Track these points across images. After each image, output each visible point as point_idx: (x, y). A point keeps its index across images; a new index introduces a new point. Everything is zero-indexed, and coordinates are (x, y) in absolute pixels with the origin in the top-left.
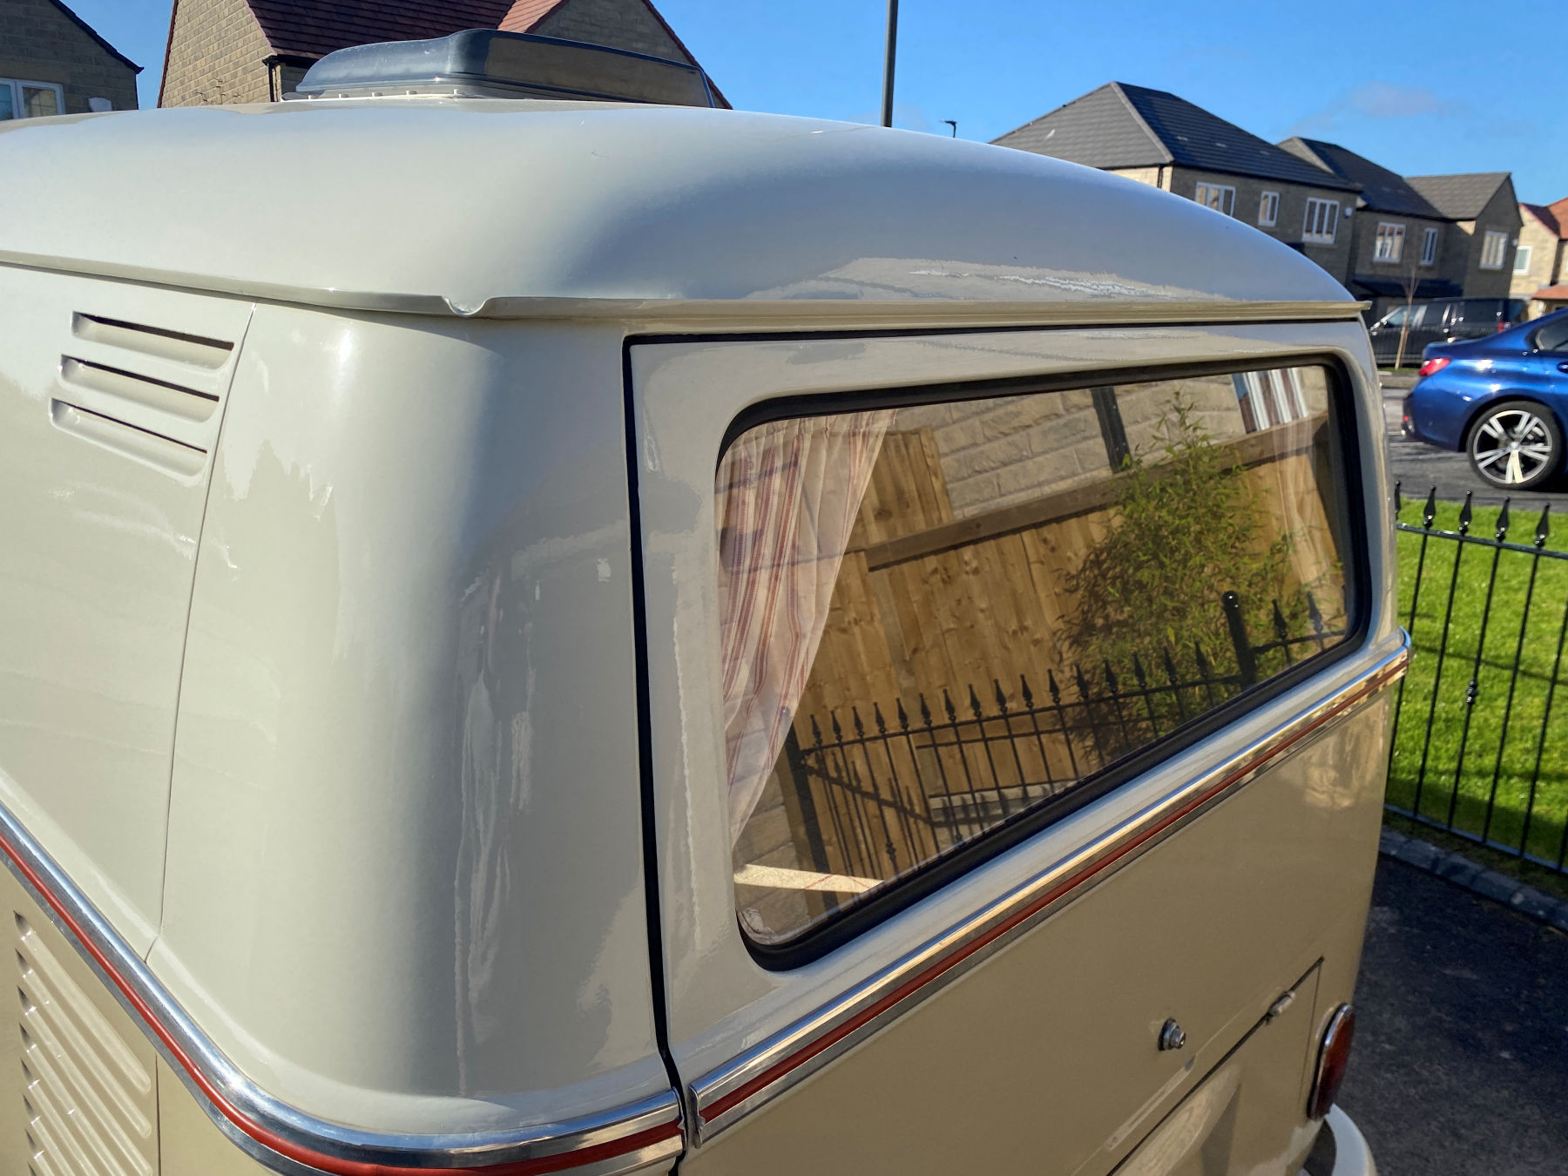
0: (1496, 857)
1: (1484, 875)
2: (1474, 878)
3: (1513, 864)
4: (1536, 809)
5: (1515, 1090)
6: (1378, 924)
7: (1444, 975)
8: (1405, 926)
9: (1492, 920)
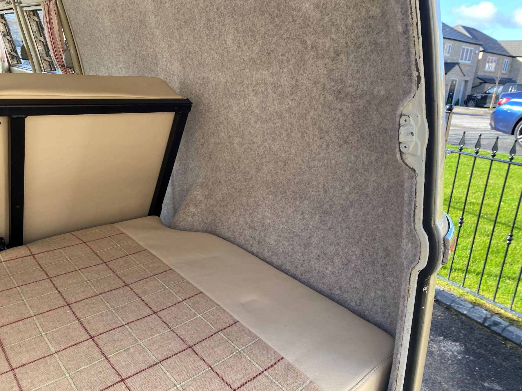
6: (453, 353)
7: (483, 386)
8: (466, 355)
9: (511, 353)
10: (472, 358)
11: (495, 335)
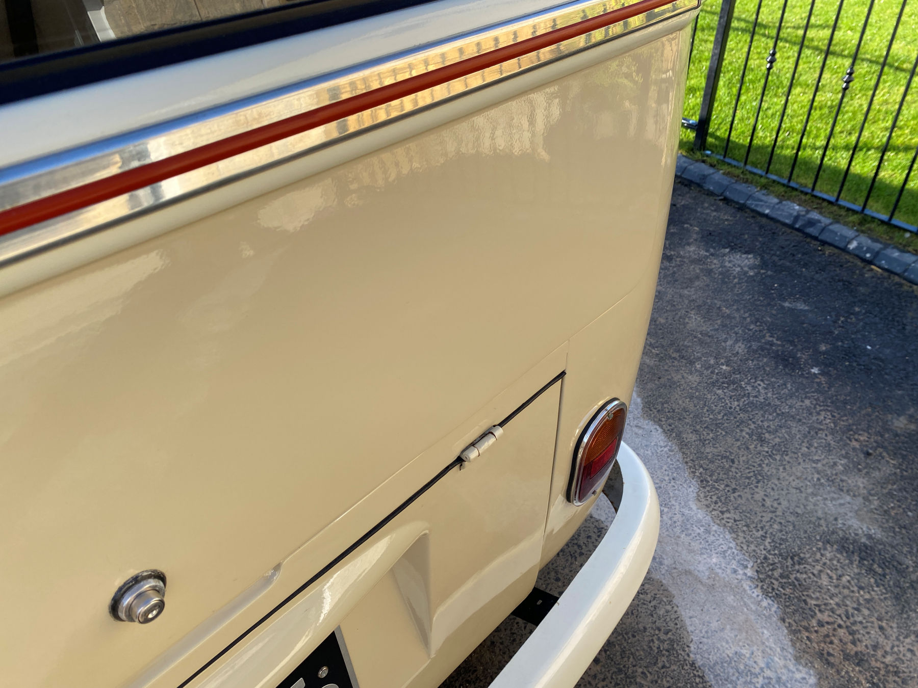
0: (843, 213)
1: (831, 227)
2: (823, 230)
3: (854, 218)
4: (882, 174)
5: (815, 399)
6: (742, 269)
7: (783, 307)
8: (762, 269)
9: (831, 262)
10: (769, 273)
11: (808, 240)
